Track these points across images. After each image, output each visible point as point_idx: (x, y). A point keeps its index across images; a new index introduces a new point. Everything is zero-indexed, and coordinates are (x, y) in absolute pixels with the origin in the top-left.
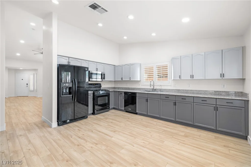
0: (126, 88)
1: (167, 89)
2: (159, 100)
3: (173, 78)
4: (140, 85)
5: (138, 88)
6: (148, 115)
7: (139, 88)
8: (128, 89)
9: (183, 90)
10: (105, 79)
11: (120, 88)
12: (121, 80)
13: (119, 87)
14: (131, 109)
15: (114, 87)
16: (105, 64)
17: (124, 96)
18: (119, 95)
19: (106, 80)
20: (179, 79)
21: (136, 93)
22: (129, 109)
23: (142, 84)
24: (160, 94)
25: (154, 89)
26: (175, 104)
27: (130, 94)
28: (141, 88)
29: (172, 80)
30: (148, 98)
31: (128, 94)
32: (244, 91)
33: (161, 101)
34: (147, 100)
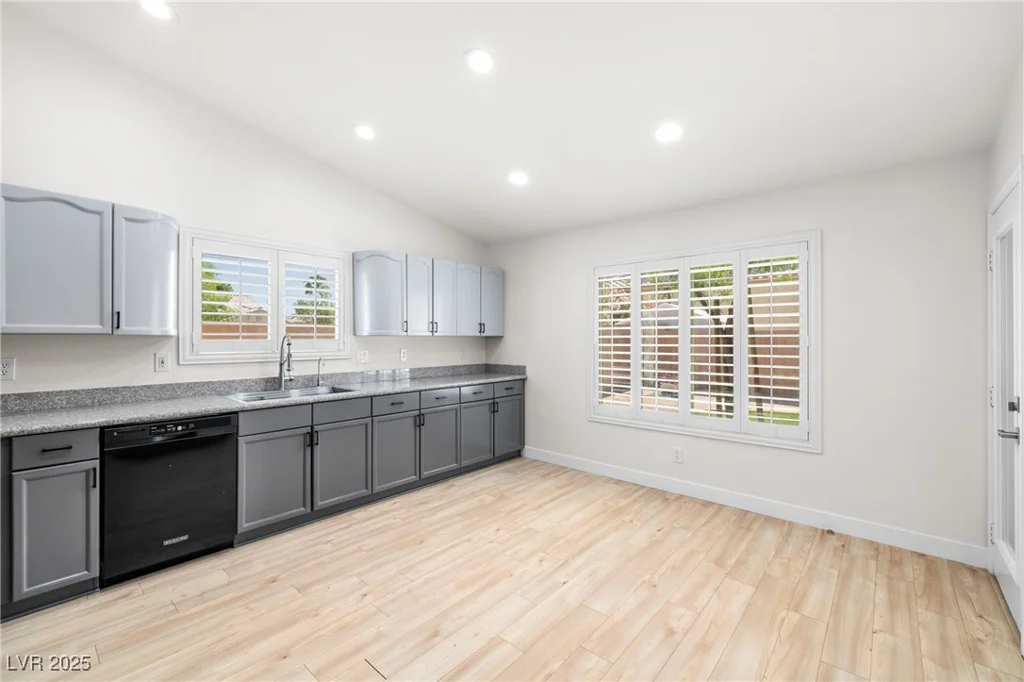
1: (338, 374)
2: (366, 424)
3: (373, 328)
8: (13, 406)
14: (185, 537)
17: (95, 464)
18: (10, 469)
20: (401, 332)
21: (236, 413)
22: (167, 546)
23: (188, 357)
24: (372, 397)
25: (286, 381)
26: (419, 421)
27: (180, 428)
28: (179, 385)
29: (358, 333)
30: (316, 428)
31: (158, 439)
32: (492, 362)
33: (375, 424)
34: (311, 439)
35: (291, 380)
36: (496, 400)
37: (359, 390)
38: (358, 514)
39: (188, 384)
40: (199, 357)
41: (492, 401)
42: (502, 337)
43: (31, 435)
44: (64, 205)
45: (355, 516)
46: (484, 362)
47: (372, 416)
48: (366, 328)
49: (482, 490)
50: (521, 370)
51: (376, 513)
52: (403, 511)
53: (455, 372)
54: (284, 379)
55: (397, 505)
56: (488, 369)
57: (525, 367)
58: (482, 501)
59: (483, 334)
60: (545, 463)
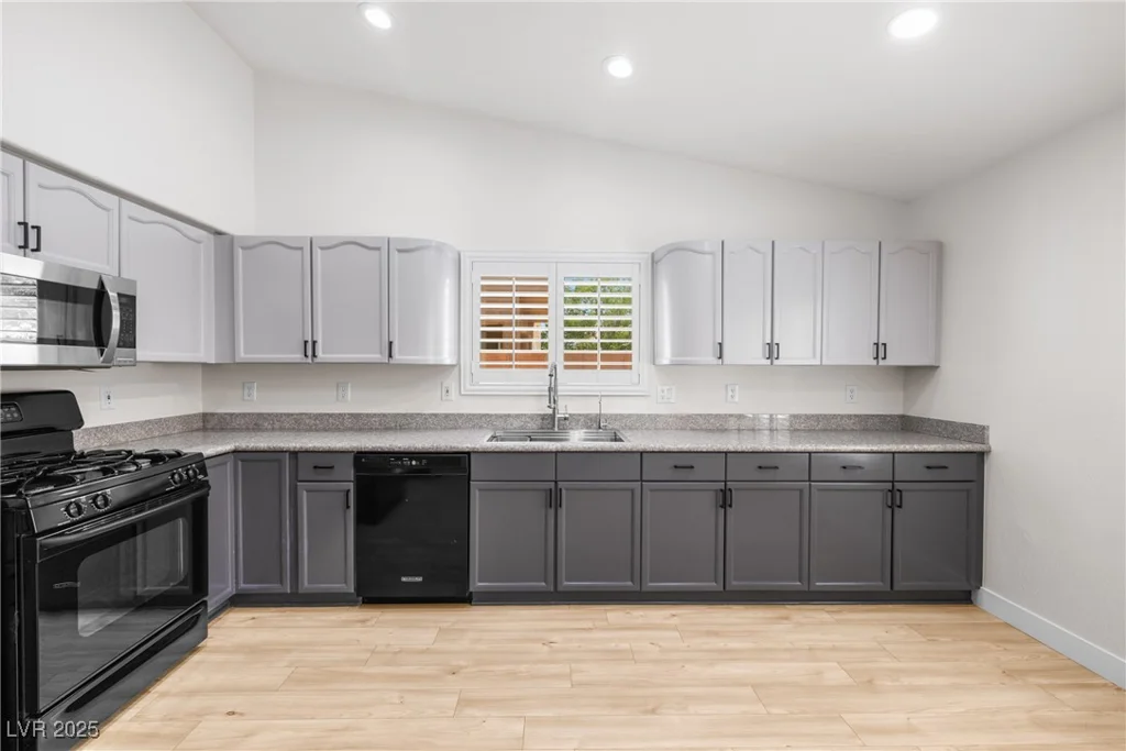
0: (330, 415)
1: (630, 416)
2: (633, 491)
3: (673, 354)
4: (454, 394)
5: (436, 415)
6: (560, 592)
7: (447, 416)
8: (347, 423)
9: (707, 417)
10: (133, 346)
11: (278, 416)
12: (298, 357)
13: (260, 415)
14: (420, 579)
15: (205, 417)
16: (125, 203)
17: (351, 486)
18: (295, 479)
19: (144, 351)
20: (713, 360)
21: (469, 453)
22: (404, 582)
23: (468, 387)
24: (642, 453)
25: (560, 419)
26: (725, 499)
27: (414, 463)
28: (461, 415)
29: (657, 363)
30: (560, 484)
31: (398, 471)
32: (915, 412)
33: (647, 494)
34: (553, 499)
35: (565, 419)
36: (898, 486)
37: (634, 441)
38: (616, 614)
39: (468, 415)
40: (477, 387)
41: (889, 486)
42: (933, 368)
43: (307, 452)
44: (360, 248)
45: (609, 615)
46: (899, 411)
47: (642, 481)
48: (666, 356)
49: (834, 649)
50: (978, 433)
51: (640, 621)
52: (677, 634)
53: (869, 425)
54: (558, 416)
55: (675, 621)
56: (907, 425)
57: (984, 429)
58: (819, 673)
59: (882, 363)
60: (1032, 640)
